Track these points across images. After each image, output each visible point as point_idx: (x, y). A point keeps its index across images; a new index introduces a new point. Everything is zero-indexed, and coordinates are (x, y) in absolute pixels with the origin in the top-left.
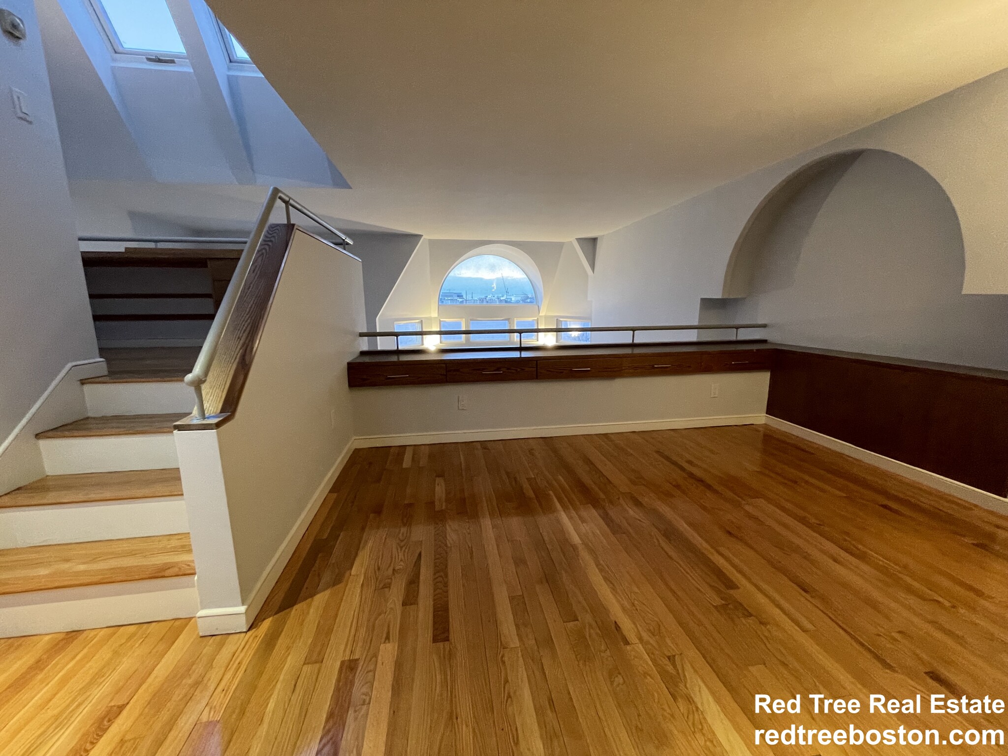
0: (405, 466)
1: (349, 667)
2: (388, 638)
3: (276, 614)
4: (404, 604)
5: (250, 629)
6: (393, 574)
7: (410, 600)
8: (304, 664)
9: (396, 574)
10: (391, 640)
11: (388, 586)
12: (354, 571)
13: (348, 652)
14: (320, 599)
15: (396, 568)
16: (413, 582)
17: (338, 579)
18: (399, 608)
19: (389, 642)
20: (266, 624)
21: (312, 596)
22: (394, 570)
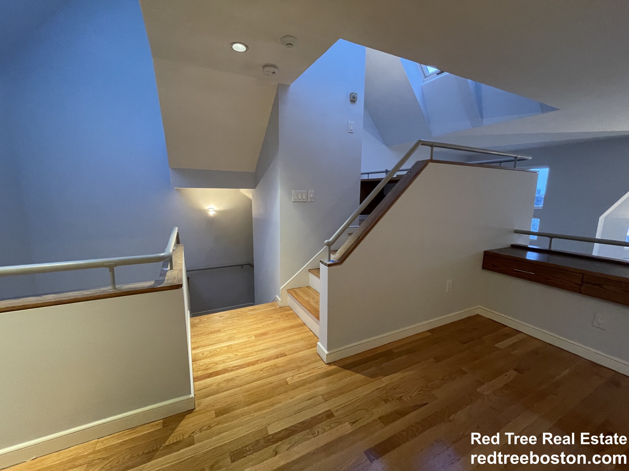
0: (498, 345)
1: (329, 415)
2: (353, 423)
3: (339, 367)
4: (380, 418)
5: (328, 364)
6: (398, 399)
7: (386, 420)
8: (322, 395)
9: (398, 401)
10: (352, 426)
11: (386, 401)
12: (384, 379)
13: (335, 409)
14: (358, 377)
15: (403, 398)
16: (400, 414)
17: (373, 376)
18: (375, 417)
19: (351, 425)
20: (333, 367)
21: (357, 372)
22: (401, 397)
